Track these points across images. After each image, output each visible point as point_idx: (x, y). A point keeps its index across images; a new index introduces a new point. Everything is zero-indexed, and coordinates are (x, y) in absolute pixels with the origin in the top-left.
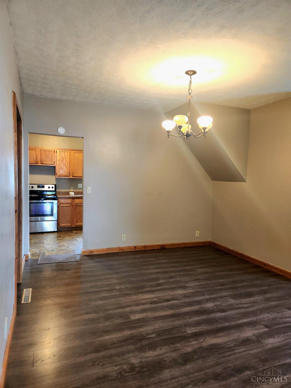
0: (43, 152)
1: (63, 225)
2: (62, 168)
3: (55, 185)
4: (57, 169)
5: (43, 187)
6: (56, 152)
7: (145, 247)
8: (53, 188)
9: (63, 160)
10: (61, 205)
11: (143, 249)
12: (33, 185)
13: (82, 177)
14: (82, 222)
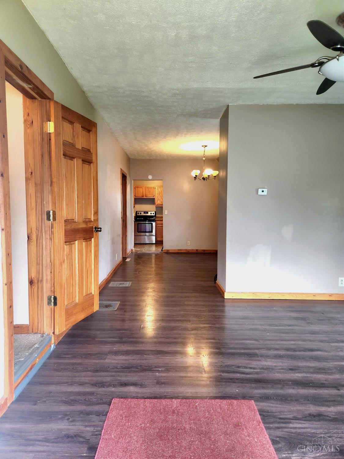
0: (147, 189)
1: (159, 239)
2: (159, 200)
3: (155, 212)
4: (156, 200)
5: (147, 213)
6: (155, 188)
7: (204, 250)
8: (153, 213)
9: (160, 194)
10: (158, 225)
11: (203, 252)
12: (141, 212)
13: (162, 205)
14: (162, 237)
